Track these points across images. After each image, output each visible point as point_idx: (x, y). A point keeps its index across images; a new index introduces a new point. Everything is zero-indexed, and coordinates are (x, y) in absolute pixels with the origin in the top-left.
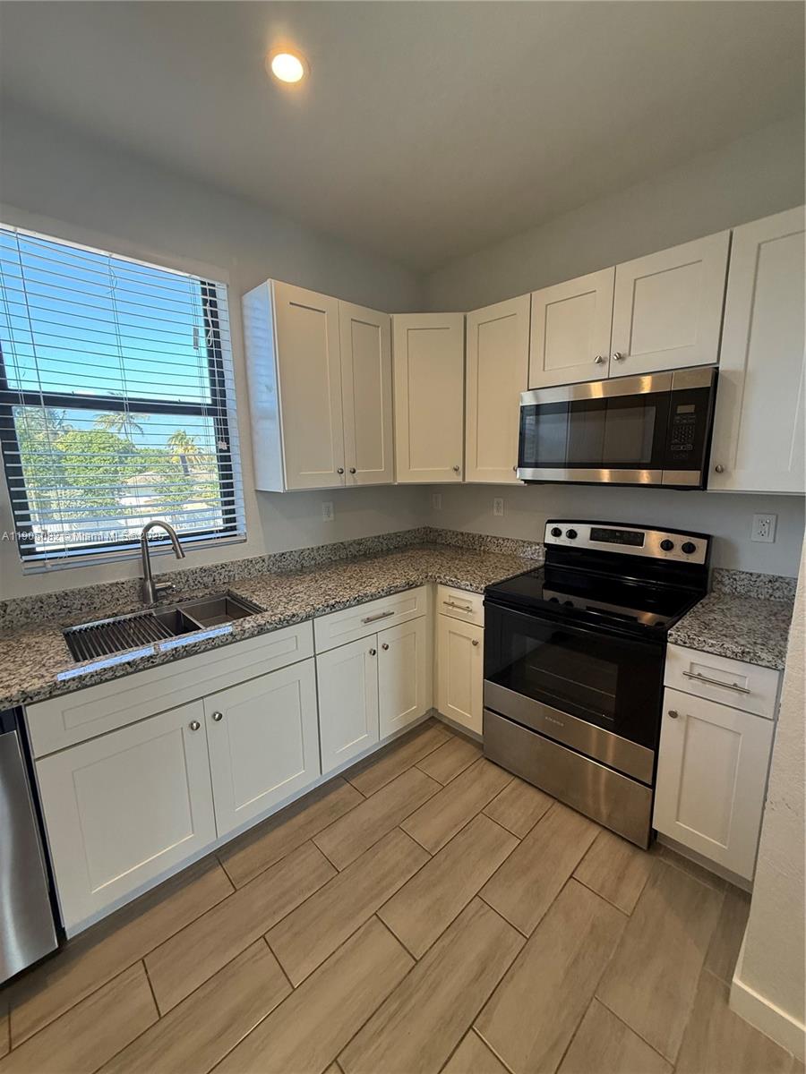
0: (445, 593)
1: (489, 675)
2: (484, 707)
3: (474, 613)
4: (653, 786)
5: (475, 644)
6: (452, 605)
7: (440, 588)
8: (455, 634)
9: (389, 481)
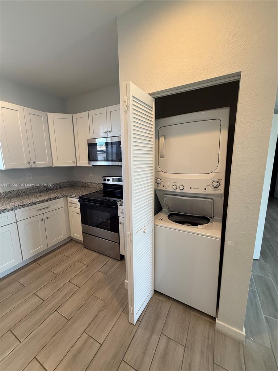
0: (70, 199)
1: (82, 223)
2: (83, 232)
3: (77, 204)
4: (119, 243)
5: (78, 214)
6: (72, 203)
7: (68, 198)
8: (74, 212)
9: (51, 166)
